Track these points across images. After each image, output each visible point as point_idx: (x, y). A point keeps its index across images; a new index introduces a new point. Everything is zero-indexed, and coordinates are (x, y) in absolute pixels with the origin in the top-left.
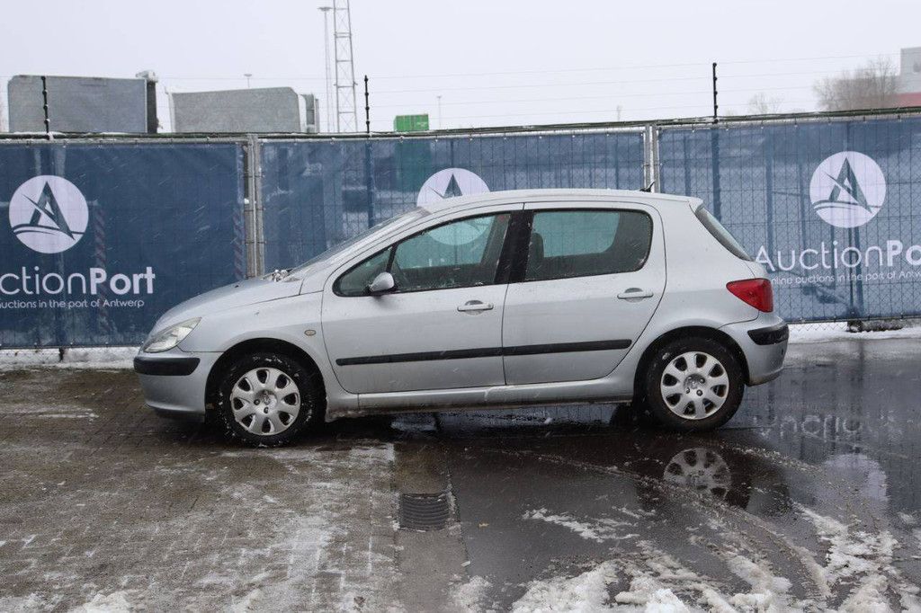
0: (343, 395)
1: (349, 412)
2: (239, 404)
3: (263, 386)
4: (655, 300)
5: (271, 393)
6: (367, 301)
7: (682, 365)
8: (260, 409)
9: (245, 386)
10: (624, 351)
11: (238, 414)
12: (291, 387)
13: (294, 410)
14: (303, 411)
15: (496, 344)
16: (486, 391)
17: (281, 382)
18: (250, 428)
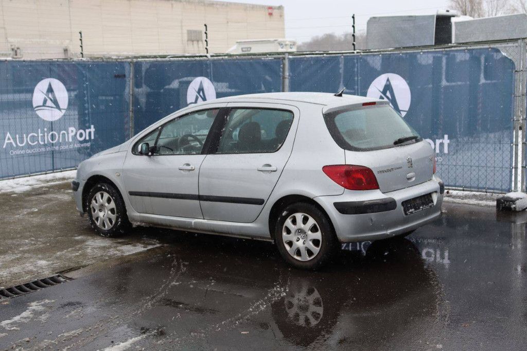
2: (94, 210)
3: (102, 201)
4: (278, 173)
5: (105, 206)
8: (101, 214)
9: (96, 200)
10: (261, 206)
11: (94, 215)
12: (113, 204)
13: (114, 218)
14: (117, 218)
15: (195, 192)
16: (193, 221)
17: (109, 201)
18: (98, 224)
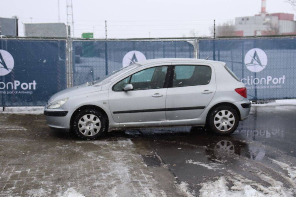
0: (115, 123)
1: (116, 129)
2: (81, 126)
3: (89, 120)
4: (213, 94)
5: (91, 122)
6: (123, 93)
7: (220, 114)
8: (88, 128)
9: (83, 120)
10: (203, 110)
11: (81, 129)
12: (98, 121)
13: (99, 128)
14: (102, 128)
15: (163, 107)
16: (160, 122)
17: (95, 119)
18: (84, 134)
